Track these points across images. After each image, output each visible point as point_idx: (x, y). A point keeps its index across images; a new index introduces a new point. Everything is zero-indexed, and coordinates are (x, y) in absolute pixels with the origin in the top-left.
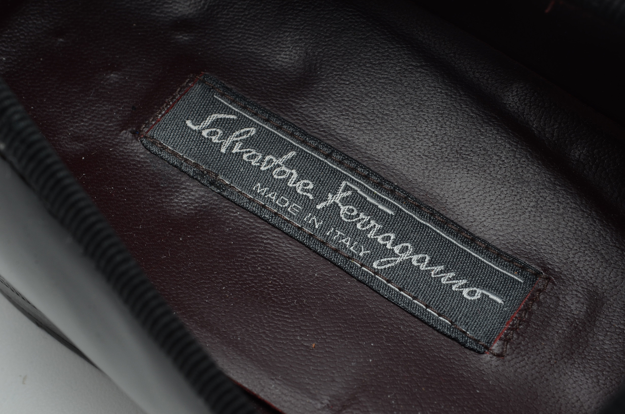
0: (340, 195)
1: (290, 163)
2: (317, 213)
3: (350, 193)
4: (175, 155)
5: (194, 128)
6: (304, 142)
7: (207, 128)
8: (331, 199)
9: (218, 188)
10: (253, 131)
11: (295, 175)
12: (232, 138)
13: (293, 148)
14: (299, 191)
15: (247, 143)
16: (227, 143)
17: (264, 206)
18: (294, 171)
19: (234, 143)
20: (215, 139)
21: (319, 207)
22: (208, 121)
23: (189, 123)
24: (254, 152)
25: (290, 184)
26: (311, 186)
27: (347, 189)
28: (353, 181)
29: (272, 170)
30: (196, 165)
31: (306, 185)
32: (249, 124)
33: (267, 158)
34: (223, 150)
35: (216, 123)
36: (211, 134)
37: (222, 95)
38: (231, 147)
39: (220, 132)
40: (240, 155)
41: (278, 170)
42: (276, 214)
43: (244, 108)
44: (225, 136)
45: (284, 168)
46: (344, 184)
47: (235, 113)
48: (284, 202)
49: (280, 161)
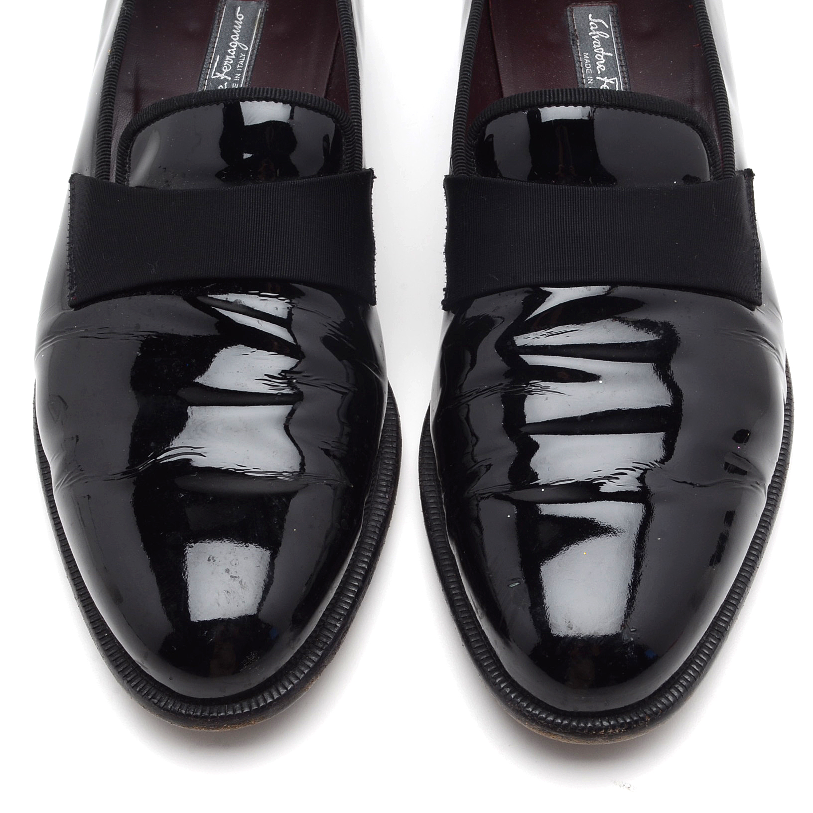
0: (610, 81)
1: (605, 57)
2: (595, 78)
3: (613, 83)
4: (573, 21)
5: (590, 19)
6: (619, 55)
7: (594, 22)
8: (605, 79)
9: (573, 43)
10: (608, 36)
11: (603, 62)
12: (598, 33)
13: (613, 53)
14: (598, 68)
15: (601, 39)
16: (594, 33)
17: (580, 62)
18: (604, 60)
19: (596, 35)
20: (592, 28)
21: (598, 78)
22: (597, 21)
23: (590, 16)
24: (599, 43)
25: (597, 63)
26: (603, 70)
27: (614, 81)
28: (619, 80)
29: (597, 53)
30: (575, 31)
31: (602, 68)
32: (609, 32)
33: (601, 49)
34: (590, 34)
35: (599, 24)
36: (593, 25)
37: (612, 17)
38: (594, 35)
39: (597, 27)
40: (594, 40)
41: (600, 55)
42: (581, 67)
43: (614, 27)
44: (596, 30)
45: (602, 56)
46: (615, 78)
47: (609, 26)
48: (588, 66)
49: (605, 53)
